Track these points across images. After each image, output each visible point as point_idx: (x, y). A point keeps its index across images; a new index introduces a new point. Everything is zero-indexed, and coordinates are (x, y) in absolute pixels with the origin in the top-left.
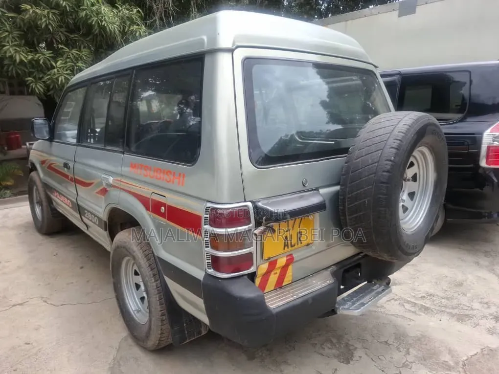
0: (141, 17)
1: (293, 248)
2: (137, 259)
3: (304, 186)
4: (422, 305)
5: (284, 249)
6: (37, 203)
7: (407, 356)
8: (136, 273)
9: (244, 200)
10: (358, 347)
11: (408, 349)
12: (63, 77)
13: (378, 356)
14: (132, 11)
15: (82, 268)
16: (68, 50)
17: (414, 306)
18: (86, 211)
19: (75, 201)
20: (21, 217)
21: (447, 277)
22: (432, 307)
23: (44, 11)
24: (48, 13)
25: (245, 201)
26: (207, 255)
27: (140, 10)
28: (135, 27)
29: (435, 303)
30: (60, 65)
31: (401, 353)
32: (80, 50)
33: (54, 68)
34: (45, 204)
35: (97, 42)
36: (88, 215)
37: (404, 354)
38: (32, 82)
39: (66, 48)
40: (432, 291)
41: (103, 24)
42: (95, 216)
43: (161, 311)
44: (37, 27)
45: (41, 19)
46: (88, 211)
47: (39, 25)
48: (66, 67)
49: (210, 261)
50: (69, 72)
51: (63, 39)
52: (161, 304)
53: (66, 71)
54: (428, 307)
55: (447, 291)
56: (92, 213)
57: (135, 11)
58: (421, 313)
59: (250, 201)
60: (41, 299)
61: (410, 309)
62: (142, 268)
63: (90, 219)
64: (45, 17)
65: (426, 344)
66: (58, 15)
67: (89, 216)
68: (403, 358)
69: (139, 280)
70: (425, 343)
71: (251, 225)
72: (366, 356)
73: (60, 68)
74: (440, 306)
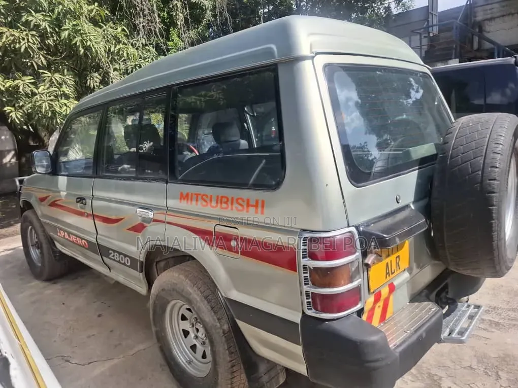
0: (126, 36)
1: (394, 275)
2: (195, 302)
3: (398, 203)
4: (490, 320)
5: (386, 278)
6: (32, 246)
7: (499, 380)
8: (184, 318)
9: (347, 225)
10: (442, 376)
11: (497, 372)
12: (47, 104)
13: (469, 385)
14: (117, 29)
15: (99, 316)
16: (50, 75)
17: (483, 323)
18: (110, 252)
19: (94, 240)
20: (11, 263)
21: (502, 286)
22: (501, 321)
23: (22, 33)
24: (27, 35)
25: (349, 226)
26: (306, 294)
27: (124, 27)
28: (122, 46)
29: (502, 316)
30: (42, 91)
31: (491, 378)
32: (63, 74)
33: (36, 94)
34: (45, 246)
35: (81, 64)
36: (114, 256)
37: (495, 379)
38: (12, 112)
39: (48, 73)
40: (494, 304)
41: (88, 44)
42: (125, 256)
43: (231, 361)
44: (16, 51)
45: (20, 42)
46: (114, 251)
47: (18, 49)
48: (49, 93)
49: (310, 300)
50: (52, 97)
51: (44, 62)
52: (231, 353)
53: (50, 97)
54: (497, 322)
55: (509, 302)
56: (120, 253)
57: (120, 29)
58: (493, 330)
59: (353, 226)
60: (63, 359)
61: (480, 326)
62: (203, 312)
63: (118, 260)
64: (23, 39)
65: (514, 365)
66: (38, 37)
67: (116, 256)
68: (496, 384)
69: (186, 325)
70: (511, 363)
71: (357, 254)
72: (455, 385)
73: (42, 94)
74: (509, 319)
